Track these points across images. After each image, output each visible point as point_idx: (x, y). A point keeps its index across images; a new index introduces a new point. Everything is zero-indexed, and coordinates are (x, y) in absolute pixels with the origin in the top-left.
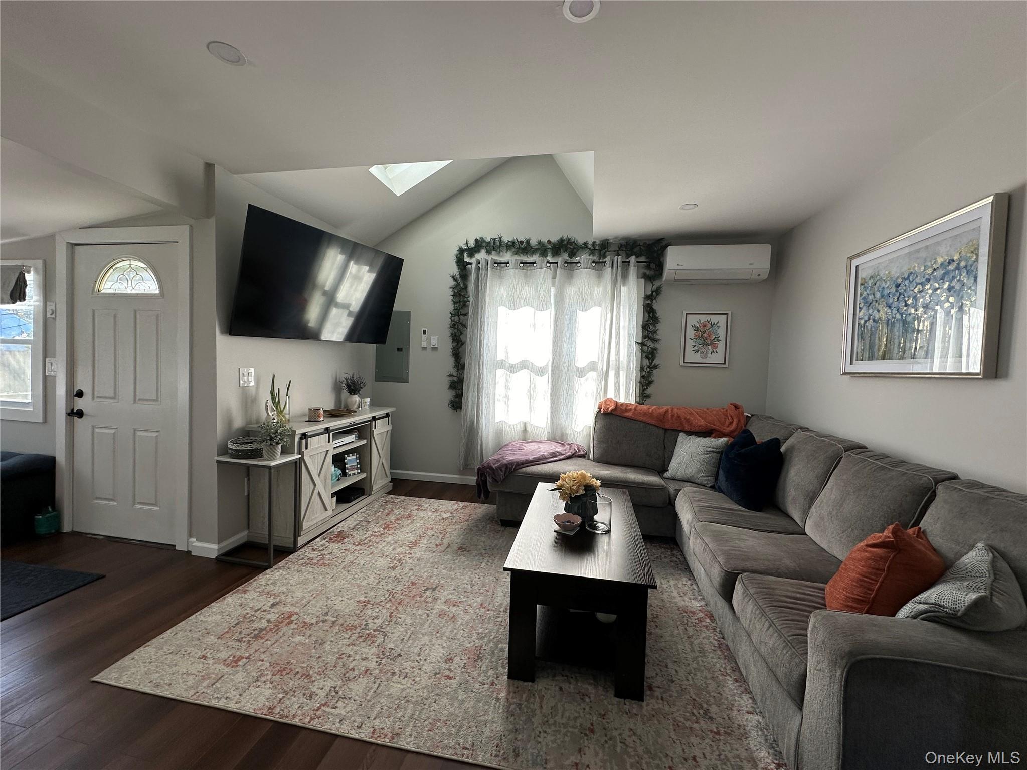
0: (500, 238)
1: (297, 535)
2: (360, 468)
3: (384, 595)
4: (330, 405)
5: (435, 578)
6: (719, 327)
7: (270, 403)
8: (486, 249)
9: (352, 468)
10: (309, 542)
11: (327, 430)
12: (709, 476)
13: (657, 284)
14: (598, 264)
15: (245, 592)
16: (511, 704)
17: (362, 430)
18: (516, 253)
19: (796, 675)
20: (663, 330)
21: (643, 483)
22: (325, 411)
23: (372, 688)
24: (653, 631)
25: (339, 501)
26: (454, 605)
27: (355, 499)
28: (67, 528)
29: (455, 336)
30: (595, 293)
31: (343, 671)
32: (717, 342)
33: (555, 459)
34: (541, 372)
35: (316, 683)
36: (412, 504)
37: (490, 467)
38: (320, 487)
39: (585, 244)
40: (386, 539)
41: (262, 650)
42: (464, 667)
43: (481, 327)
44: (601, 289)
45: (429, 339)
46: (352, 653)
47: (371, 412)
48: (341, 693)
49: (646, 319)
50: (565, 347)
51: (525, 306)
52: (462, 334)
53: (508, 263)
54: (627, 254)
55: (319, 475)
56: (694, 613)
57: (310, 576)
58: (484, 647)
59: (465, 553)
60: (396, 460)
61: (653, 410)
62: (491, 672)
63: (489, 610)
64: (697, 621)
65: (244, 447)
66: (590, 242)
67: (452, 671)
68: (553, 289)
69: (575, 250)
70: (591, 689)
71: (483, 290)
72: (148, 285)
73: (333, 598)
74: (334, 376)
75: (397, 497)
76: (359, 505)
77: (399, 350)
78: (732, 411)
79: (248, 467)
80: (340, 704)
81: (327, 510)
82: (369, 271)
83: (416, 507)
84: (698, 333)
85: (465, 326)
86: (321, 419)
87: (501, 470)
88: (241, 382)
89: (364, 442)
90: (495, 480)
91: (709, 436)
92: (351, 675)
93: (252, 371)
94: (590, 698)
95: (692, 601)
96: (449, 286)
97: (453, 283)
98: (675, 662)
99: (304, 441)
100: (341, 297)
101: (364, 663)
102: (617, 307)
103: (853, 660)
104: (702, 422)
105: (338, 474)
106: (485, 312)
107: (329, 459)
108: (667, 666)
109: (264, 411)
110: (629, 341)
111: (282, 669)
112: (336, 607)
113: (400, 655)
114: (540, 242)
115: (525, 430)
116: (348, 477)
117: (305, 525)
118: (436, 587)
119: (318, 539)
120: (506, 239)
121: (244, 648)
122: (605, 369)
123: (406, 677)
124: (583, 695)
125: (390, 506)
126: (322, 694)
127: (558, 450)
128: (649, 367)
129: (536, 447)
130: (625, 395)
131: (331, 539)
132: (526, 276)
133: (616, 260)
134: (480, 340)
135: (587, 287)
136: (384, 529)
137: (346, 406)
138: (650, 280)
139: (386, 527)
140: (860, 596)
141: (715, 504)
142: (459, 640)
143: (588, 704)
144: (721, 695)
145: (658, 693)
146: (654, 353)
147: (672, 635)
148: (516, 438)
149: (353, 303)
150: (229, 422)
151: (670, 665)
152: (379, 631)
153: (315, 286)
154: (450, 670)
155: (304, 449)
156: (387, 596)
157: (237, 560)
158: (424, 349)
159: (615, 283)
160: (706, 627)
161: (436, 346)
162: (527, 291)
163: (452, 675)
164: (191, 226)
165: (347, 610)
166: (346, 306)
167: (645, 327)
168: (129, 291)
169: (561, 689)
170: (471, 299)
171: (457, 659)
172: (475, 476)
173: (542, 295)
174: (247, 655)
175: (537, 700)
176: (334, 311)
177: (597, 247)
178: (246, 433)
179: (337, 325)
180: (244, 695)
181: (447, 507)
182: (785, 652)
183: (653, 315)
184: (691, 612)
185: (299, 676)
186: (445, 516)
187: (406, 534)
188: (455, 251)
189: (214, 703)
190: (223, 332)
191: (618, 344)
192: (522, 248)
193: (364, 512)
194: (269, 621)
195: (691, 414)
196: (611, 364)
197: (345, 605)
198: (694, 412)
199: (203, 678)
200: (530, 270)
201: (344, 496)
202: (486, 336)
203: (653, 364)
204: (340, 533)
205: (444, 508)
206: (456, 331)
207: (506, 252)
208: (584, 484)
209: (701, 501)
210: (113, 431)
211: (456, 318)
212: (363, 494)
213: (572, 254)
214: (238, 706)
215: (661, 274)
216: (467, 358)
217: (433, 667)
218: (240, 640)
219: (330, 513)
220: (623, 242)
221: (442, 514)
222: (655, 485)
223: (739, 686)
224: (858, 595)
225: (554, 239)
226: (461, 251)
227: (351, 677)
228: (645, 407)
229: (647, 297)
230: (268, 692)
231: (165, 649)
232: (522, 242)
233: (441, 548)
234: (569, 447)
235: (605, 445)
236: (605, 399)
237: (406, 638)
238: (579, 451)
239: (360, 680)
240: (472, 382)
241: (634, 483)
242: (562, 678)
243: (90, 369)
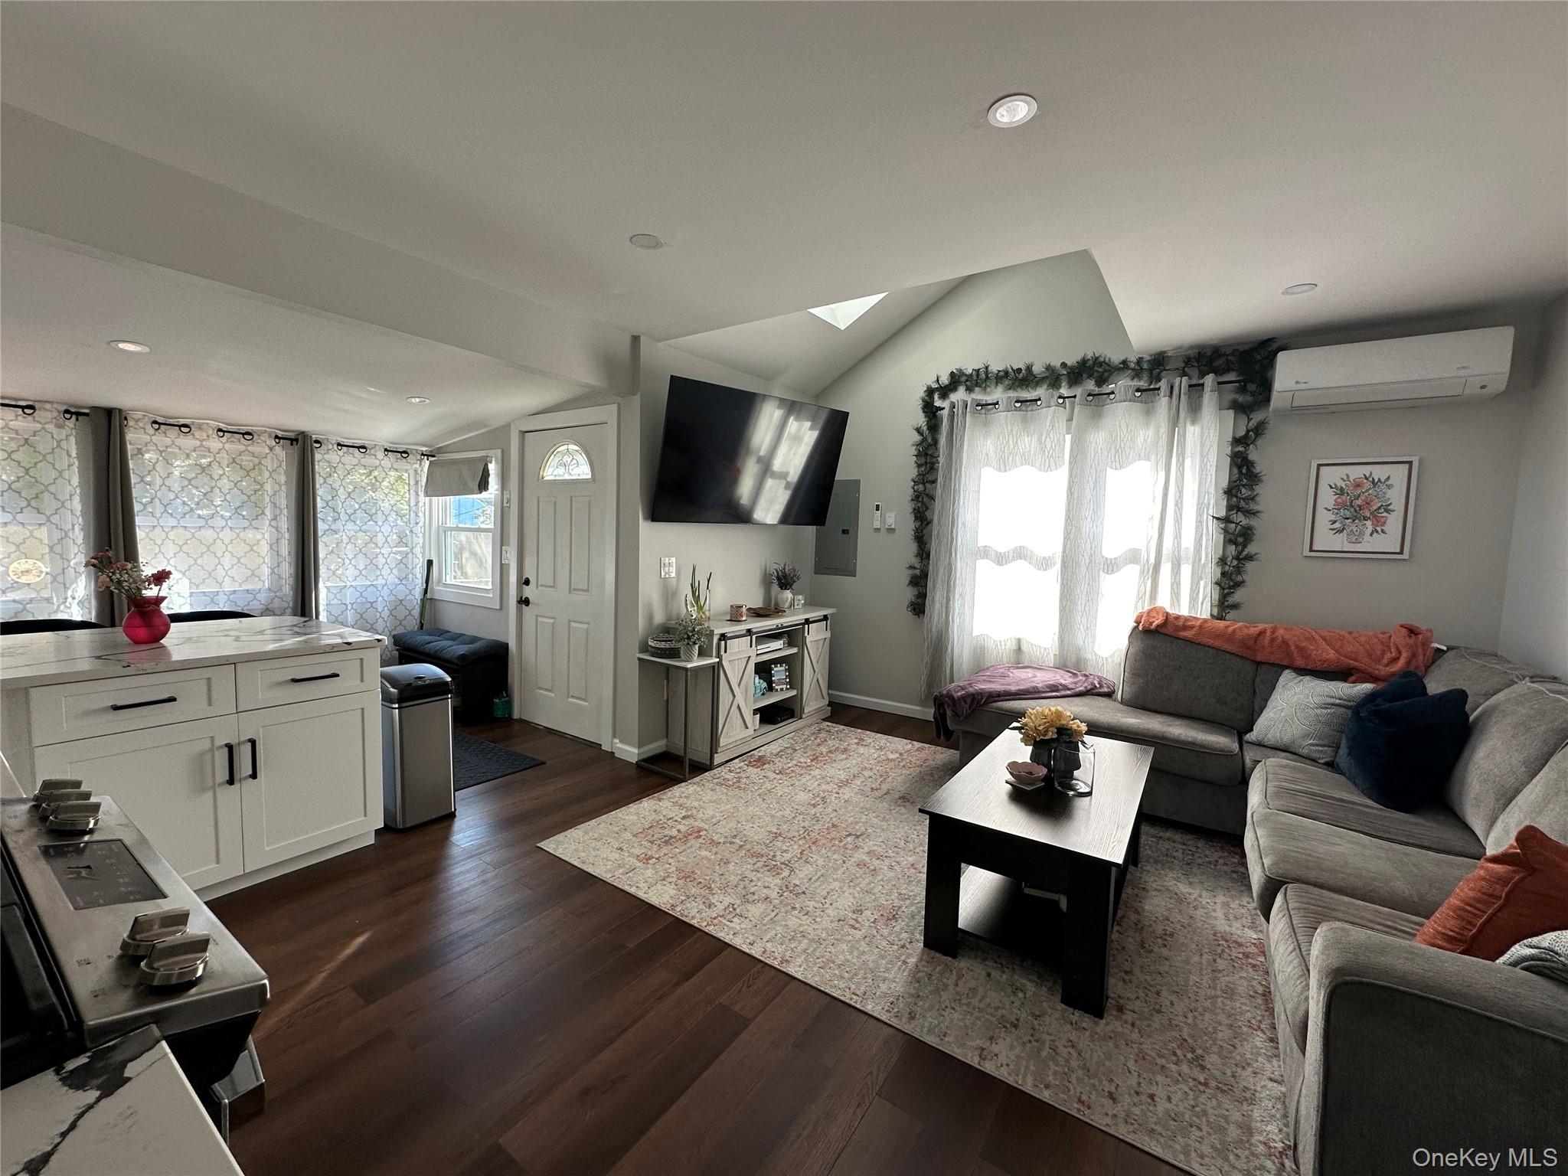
0: (987, 368)
1: (714, 751)
2: (790, 683)
3: (799, 831)
4: (757, 602)
5: (861, 824)
6: (1390, 487)
7: (690, 597)
8: (966, 385)
9: (780, 682)
10: (727, 762)
11: (749, 632)
12: (1324, 746)
13: (1257, 417)
14: (1147, 393)
15: (660, 800)
16: (919, 971)
17: (792, 636)
18: (1010, 388)
19: (1301, 1013)
20: (1268, 496)
21: (1193, 744)
22: (749, 610)
23: (769, 915)
24: (1156, 949)
25: (762, 721)
26: (878, 859)
27: (782, 721)
28: (516, 716)
29: (919, 511)
30: (1140, 440)
31: (743, 892)
32: (1385, 514)
33: (1054, 694)
34: (1044, 564)
35: (716, 896)
36: (851, 736)
37: (951, 697)
38: (740, 699)
39: (1124, 362)
40: (812, 772)
41: (670, 855)
42: (874, 922)
43: (954, 498)
44: (1151, 432)
45: (883, 518)
46: (754, 879)
47: (805, 612)
48: (738, 911)
49: (1236, 477)
50: (1086, 526)
51: (1022, 465)
52: (927, 509)
53: (997, 403)
54: (1200, 371)
55: (739, 685)
56: (1240, 945)
57: (724, 797)
58: (903, 909)
59: (907, 803)
60: (835, 679)
61: (1234, 631)
62: (904, 935)
63: (920, 872)
64: (1241, 956)
65: (663, 645)
66: (1133, 358)
67: (858, 922)
68: (1068, 438)
69: (1106, 374)
70: (1030, 987)
71: (958, 445)
72: (582, 470)
73: (744, 823)
74: (763, 567)
75: (834, 725)
76: (787, 729)
77: (845, 532)
78: (1400, 638)
79: (668, 667)
80: (735, 920)
81: (747, 728)
82: (811, 428)
83: (856, 741)
84: (1344, 497)
85: (932, 498)
86: (744, 619)
87: (965, 702)
88: (663, 574)
89: (794, 650)
90: (956, 715)
91: (1345, 680)
92: (751, 898)
93: (673, 560)
94: (1025, 994)
95: (1246, 929)
96: (911, 442)
97: (917, 438)
98: (1174, 992)
99: (723, 643)
100: (777, 465)
101: (765, 891)
102: (1178, 460)
103: (1340, 980)
104: (1332, 655)
105: (763, 687)
106: (960, 476)
107: (751, 667)
108: (1158, 993)
109: (685, 609)
110: (1199, 514)
111: (687, 876)
112: (745, 832)
113: (804, 893)
114: (1048, 368)
115: (1019, 650)
116: (774, 692)
117: (723, 741)
118: (862, 835)
119: (737, 760)
120: (995, 368)
121: (655, 849)
122: (1152, 561)
123: (807, 914)
124: (1016, 990)
125: (823, 735)
126: (721, 907)
127: (1063, 682)
128: (1237, 558)
129: (1030, 675)
130: (1190, 603)
131: (750, 762)
132: (1025, 420)
133: (1177, 384)
134: (953, 518)
135: (1125, 431)
136: (812, 761)
137: (777, 604)
138: (1244, 412)
139: (815, 759)
140: (1454, 932)
141: (1315, 789)
142: (874, 894)
143: (1020, 999)
144: (1235, 1047)
145: (1129, 1017)
146: (1248, 535)
147: (1187, 961)
148: (1005, 660)
149: (792, 472)
150: (650, 617)
151: (1164, 993)
152: (787, 865)
153: (748, 452)
154: (856, 920)
155: (722, 653)
156: (801, 832)
157: (655, 768)
158: (877, 530)
159: (1174, 422)
160: (1254, 966)
161: (893, 527)
162: (1028, 443)
163: (857, 926)
164: (619, 404)
165: (756, 838)
166: (783, 476)
167: (1230, 492)
168: (567, 477)
169: (989, 975)
170: (942, 460)
171: (868, 913)
172: (931, 708)
173: (1048, 447)
174: (657, 856)
175: (954, 977)
176: (770, 483)
177: (1145, 366)
178: (666, 630)
179: (772, 502)
180: (652, 888)
181: (897, 745)
182: (1299, 982)
183: (1248, 469)
184: (1236, 942)
185: (700, 886)
186: (891, 756)
187: (837, 770)
188: (921, 393)
189: (626, 888)
190: (645, 519)
191: (1178, 520)
192: (1021, 379)
193: (792, 739)
194: (679, 831)
195: (1311, 639)
196: (1165, 552)
197: (756, 834)
198: (1317, 637)
199: (620, 866)
200: (1032, 410)
201: (771, 715)
202: (961, 511)
203: (1245, 553)
204: (760, 758)
205: (892, 747)
206: (919, 505)
207: (996, 387)
208: (1058, 725)
209: (1286, 781)
210: (552, 621)
211: (921, 487)
212: (793, 717)
213: (1101, 381)
214: (646, 896)
215: (1268, 400)
216: (933, 543)
217: (838, 913)
218: (652, 842)
219: (750, 732)
220: (1193, 353)
221: (888, 753)
222: (1216, 749)
223: (1272, 1047)
224: (1451, 931)
225: (1072, 360)
226: (930, 392)
227: (750, 900)
228: (1222, 624)
229: (1236, 441)
230: (673, 892)
231: (591, 834)
232: (1019, 370)
233: (877, 794)
234: (1084, 679)
235: (1142, 681)
236: (1152, 607)
237: (814, 879)
238: (1101, 686)
239: (759, 904)
240: (940, 578)
241: (1177, 741)
242: (995, 965)
243: (535, 556)
